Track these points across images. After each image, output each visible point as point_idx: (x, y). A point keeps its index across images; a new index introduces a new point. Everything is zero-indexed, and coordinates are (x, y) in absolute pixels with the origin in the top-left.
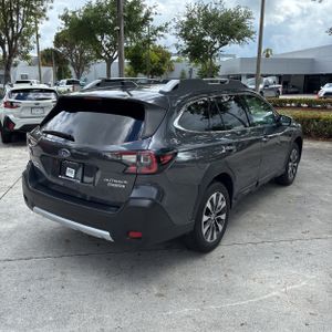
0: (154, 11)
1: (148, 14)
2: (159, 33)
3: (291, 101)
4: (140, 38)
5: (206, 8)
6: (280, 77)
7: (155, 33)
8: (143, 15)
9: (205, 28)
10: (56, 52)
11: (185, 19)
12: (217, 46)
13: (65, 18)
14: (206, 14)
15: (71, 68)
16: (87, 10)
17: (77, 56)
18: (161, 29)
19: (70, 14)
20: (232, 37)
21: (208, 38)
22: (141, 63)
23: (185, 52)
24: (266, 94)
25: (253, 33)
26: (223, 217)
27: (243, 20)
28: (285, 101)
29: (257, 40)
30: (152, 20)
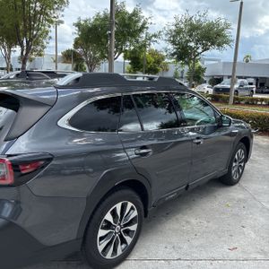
0: (149, 21)
1: (144, 24)
2: (153, 38)
3: (262, 100)
4: (138, 42)
5: (191, 19)
6: (257, 79)
7: (150, 39)
8: (140, 24)
9: (190, 36)
10: (74, 53)
11: (174, 28)
12: (200, 51)
13: (78, 25)
14: (191, 24)
15: (86, 65)
16: (96, 20)
17: (91, 57)
18: (155, 36)
19: (82, 22)
20: (213, 44)
21: (192, 44)
22: (139, 63)
23: (173, 55)
24: (240, 93)
25: (231, 41)
26: (134, 228)
27: (223, 30)
28: (257, 100)
29: (234, 47)
30: (147, 28)
